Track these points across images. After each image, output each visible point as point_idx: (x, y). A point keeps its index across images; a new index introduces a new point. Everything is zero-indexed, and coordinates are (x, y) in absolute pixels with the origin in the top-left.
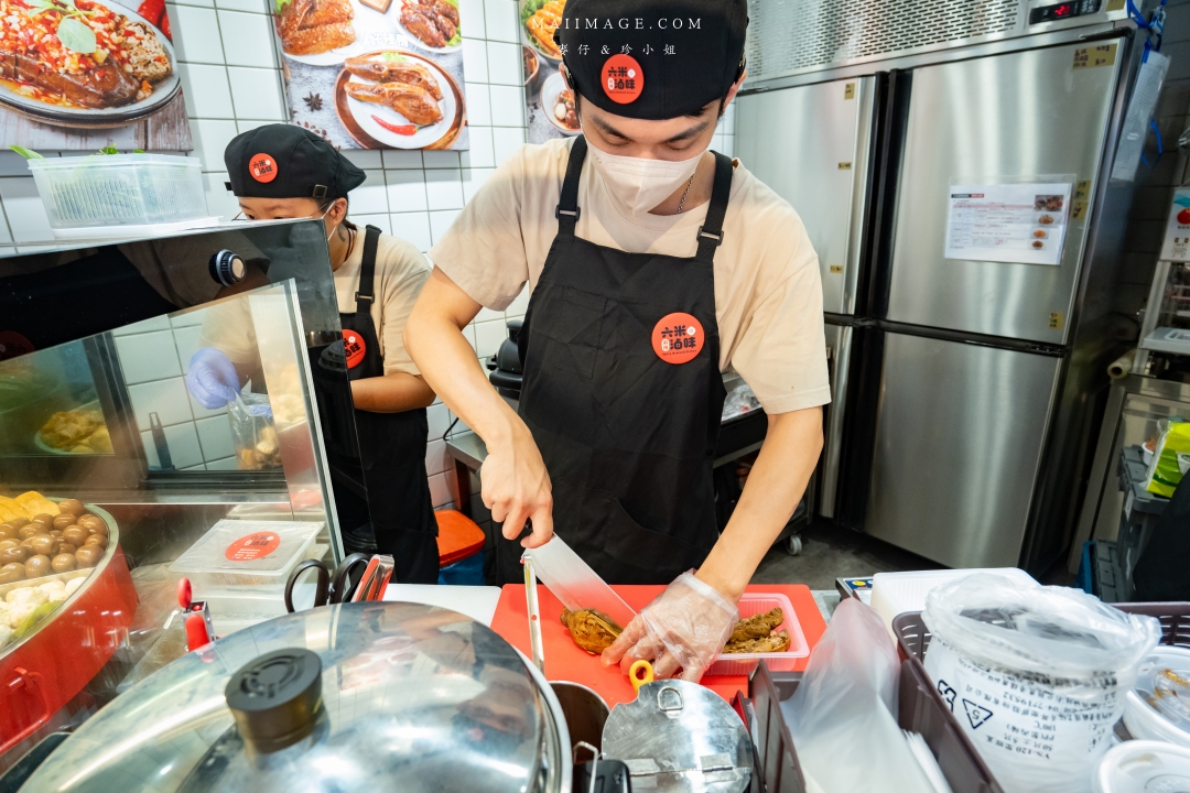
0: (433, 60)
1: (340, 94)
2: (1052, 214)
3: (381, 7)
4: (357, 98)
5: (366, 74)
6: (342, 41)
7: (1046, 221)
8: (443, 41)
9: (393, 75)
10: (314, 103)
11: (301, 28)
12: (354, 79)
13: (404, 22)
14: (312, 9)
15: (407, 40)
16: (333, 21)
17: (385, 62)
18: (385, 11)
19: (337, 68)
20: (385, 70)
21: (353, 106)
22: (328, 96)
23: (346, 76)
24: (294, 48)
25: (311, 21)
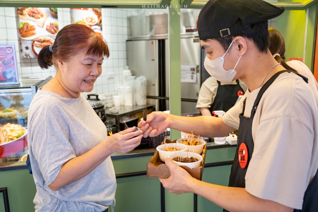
0: (52, 37)
1: (33, 46)
2: (194, 72)
3: (42, 26)
4: (36, 46)
5: (38, 41)
6: (33, 34)
7: (193, 73)
8: (55, 33)
9: (44, 41)
10: (27, 48)
11: (25, 32)
12: (36, 42)
13: (47, 29)
14: (27, 28)
15: (48, 33)
16: (32, 30)
17: (42, 38)
18: (43, 27)
19: (32, 40)
20: (42, 40)
21: (35, 48)
22: (30, 46)
23: (34, 42)
24: (24, 36)
25: (27, 30)
